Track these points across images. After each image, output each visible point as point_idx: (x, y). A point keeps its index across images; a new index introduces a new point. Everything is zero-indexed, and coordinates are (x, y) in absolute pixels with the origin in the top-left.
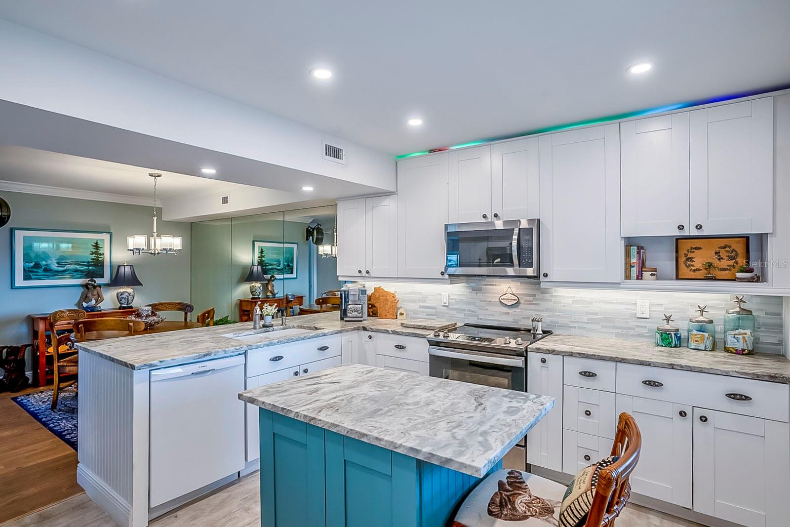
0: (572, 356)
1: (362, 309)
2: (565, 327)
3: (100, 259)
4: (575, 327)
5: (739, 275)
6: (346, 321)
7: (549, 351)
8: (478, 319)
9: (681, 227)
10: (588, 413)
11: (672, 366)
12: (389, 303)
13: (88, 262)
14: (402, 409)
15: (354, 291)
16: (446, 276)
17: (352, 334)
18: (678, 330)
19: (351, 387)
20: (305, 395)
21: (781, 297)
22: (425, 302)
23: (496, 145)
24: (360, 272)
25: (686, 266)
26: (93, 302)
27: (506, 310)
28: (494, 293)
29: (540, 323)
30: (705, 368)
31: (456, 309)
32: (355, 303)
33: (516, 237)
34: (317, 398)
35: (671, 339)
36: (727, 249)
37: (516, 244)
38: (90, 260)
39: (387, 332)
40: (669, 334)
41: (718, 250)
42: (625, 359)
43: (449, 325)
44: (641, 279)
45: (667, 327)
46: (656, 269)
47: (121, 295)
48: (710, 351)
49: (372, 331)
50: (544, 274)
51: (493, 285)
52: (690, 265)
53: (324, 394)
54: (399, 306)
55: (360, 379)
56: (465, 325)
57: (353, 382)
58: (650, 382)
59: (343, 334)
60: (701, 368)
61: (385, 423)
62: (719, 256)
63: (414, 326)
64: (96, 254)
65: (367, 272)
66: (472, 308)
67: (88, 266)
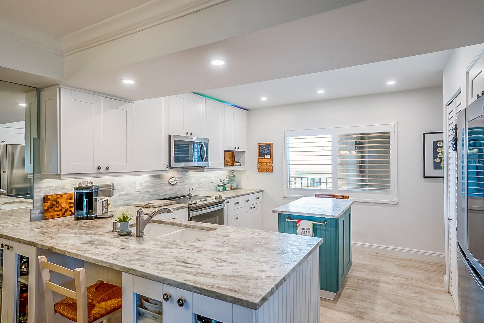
5: (236, 164)
8: (158, 196)
9: (236, 148)
27: (171, 187)
28: (166, 178)
29: (193, 190)
31: (145, 192)
36: (229, 155)
45: (221, 184)
62: (228, 158)
65: (108, 168)
66: (155, 190)
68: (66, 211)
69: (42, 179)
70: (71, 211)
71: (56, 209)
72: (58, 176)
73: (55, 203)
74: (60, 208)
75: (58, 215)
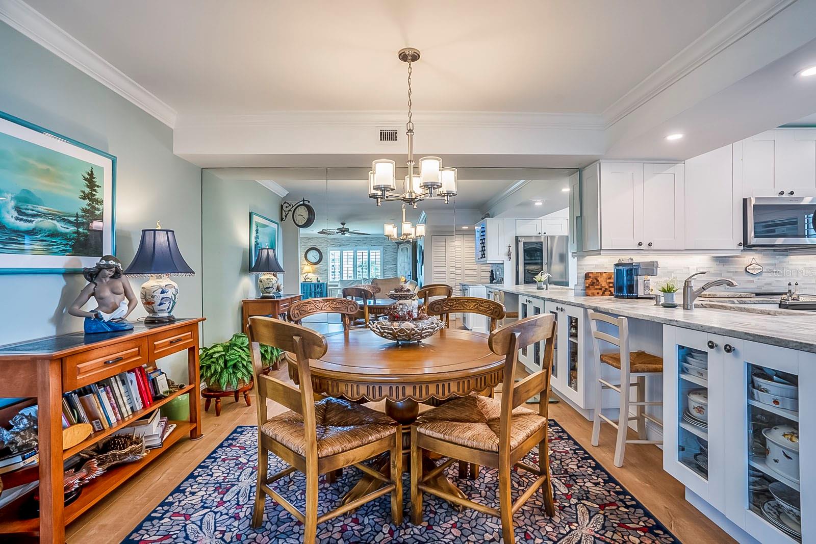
3: (96, 212)
13: (77, 216)
24: (641, 244)
27: (751, 278)
28: (742, 264)
38: (80, 213)
47: (163, 292)
64: (90, 199)
65: (650, 245)
67: (77, 225)
68: (605, 291)
69: (584, 256)
70: (610, 291)
71: (596, 287)
72: (598, 252)
73: (595, 281)
74: (599, 287)
75: (598, 293)
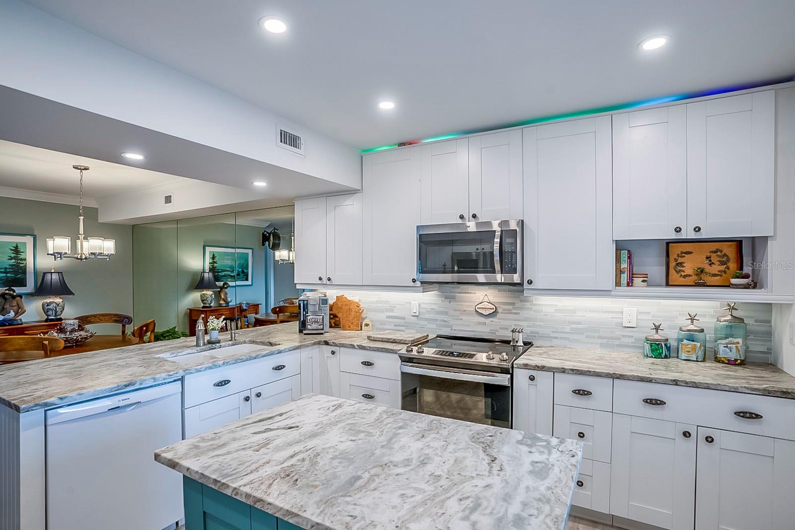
0: (564, 372)
1: (323, 320)
2: (548, 337)
3: (21, 265)
4: (557, 338)
5: (734, 281)
6: (305, 334)
7: (538, 367)
8: (451, 330)
9: (678, 229)
10: (582, 435)
11: (676, 383)
12: (353, 314)
13: (6, 268)
14: (389, 475)
15: (314, 300)
16: (418, 284)
17: (312, 349)
18: (667, 340)
19: (314, 435)
20: (249, 452)
21: (771, 304)
22: (392, 311)
23: (476, 138)
24: (320, 279)
25: (676, 271)
26: (12, 314)
27: (482, 319)
28: (471, 302)
29: (521, 334)
30: (712, 384)
31: (427, 319)
32: (315, 313)
33: (499, 240)
34: (267, 458)
35: (661, 350)
36: (719, 253)
37: (498, 248)
38: (8, 267)
39: (353, 346)
40: (658, 344)
41: (709, 254)
42: (623, 375)
43: (421, 338)
44: (632, 286)
45: (657, 337)
46: (647, 275)
47: (47, 306)
48: (701, 361)
49: (335, 345)
50: (528, 281)
51: (469, 293)
52: (680, 271)
53: (278, 449)
54: (363, 316)
55: (325, 420)
56: (437, 337)
57: (316, 426)
58: (651, 400)
59: (302, 350)
60: (707, 384)
61: (368, 506)
62: (710, 261)
63: (382, 339)
64: (15, 259)
65: (329, 279)
66: (445, 318)
67: (6, 272)
